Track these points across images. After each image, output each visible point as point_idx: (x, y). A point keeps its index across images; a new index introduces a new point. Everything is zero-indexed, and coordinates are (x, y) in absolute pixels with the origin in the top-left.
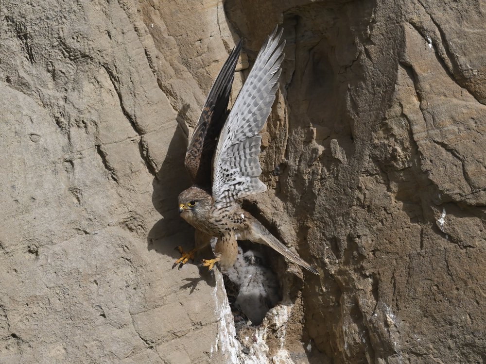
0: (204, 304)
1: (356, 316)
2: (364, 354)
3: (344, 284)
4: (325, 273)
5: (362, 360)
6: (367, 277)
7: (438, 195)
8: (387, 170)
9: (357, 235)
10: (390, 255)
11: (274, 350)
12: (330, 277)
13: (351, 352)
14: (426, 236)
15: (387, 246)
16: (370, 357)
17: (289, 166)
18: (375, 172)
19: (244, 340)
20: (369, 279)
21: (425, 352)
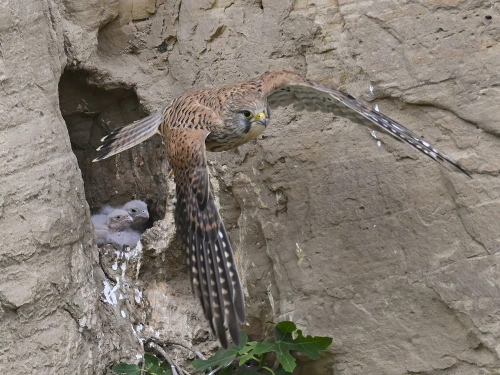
0: (55, 220)
1: (258, 244)
2: (267, 294)
3: (244, 200)
4: (220, 185)
5: (263, 303)
6: (274, 192)
7: (369, 87)
8: (305, 52)
9: (263, 137)
10: (304, 164)
11: (150, 285)
12: (226, 190)
13: (249, 291)
14: (353, 142)
15: (301, 152)
16: (274, 298)
17: (180, 40)
18: (290, 54)
19: (109, 270)
20: (277, 196)
21: (344, 296)
